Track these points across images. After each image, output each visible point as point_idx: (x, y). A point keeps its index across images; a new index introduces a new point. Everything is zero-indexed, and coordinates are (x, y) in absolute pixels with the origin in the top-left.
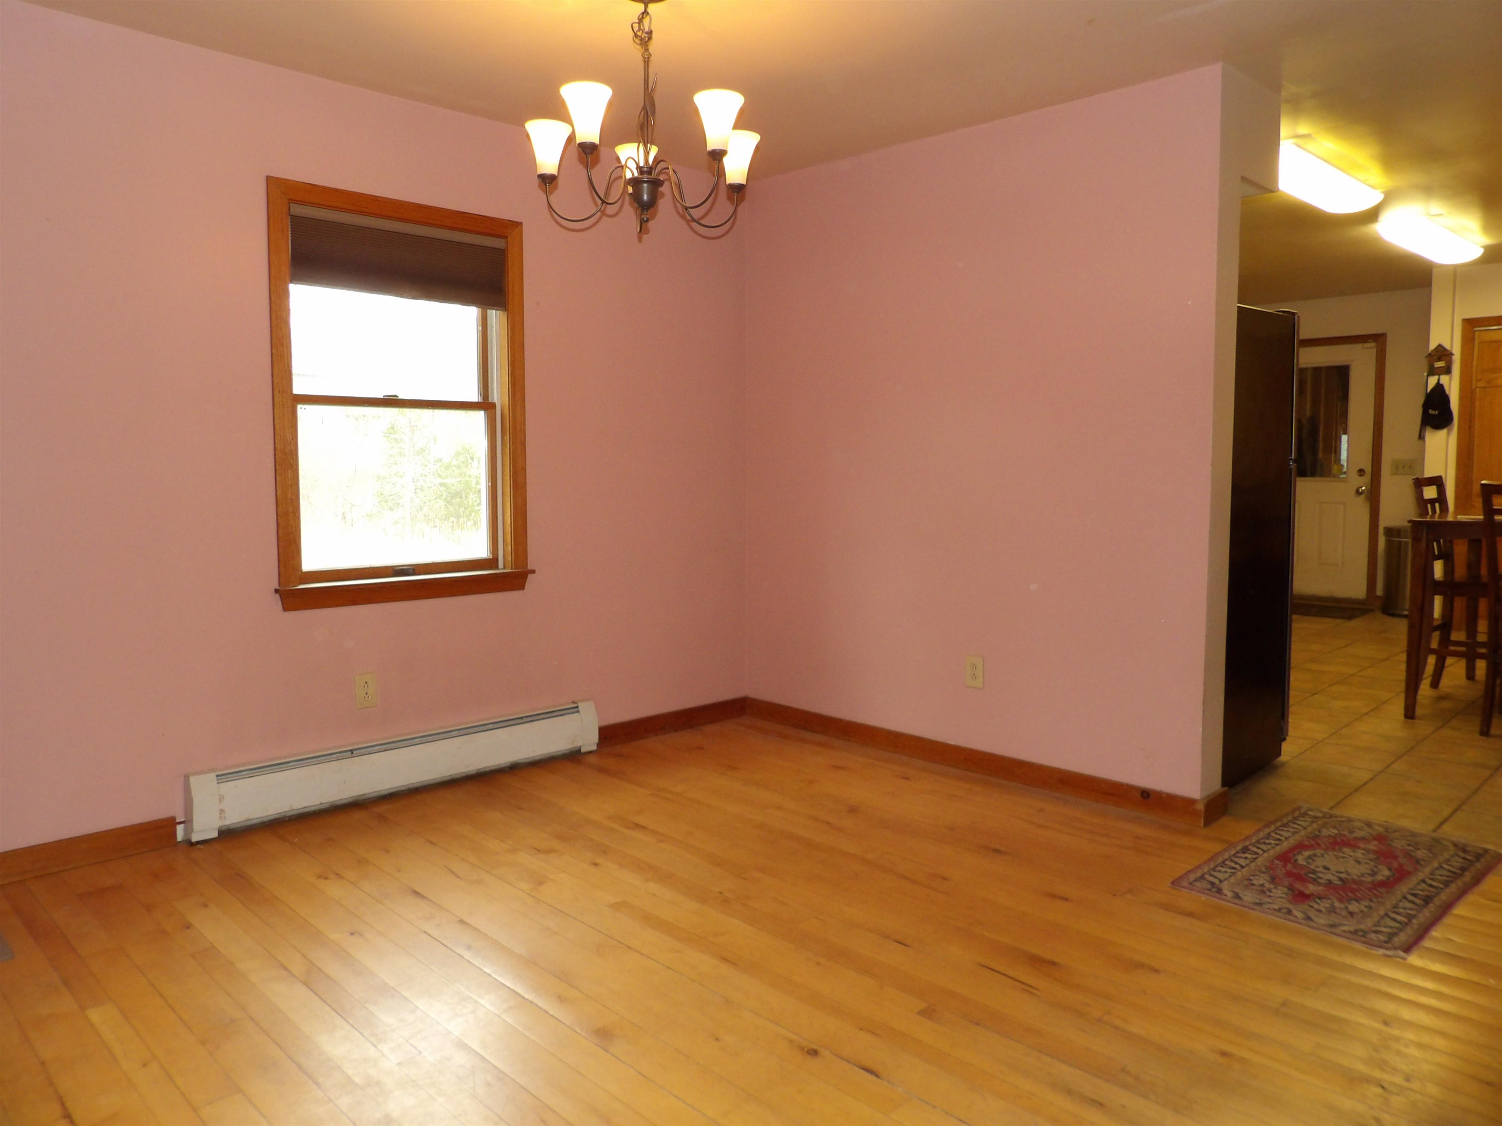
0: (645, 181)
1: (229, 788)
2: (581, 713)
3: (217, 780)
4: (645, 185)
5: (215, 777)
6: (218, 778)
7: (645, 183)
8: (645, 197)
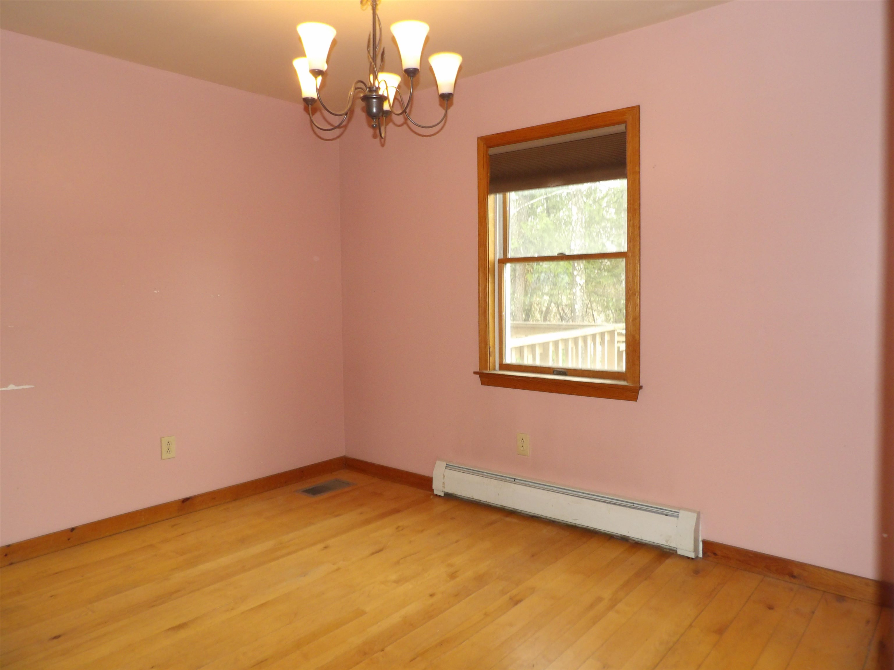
0: (374, 97)
1: (448, 472)
2: (679, 519)
3: (446, 467)
4: (374, 100)
5: (445, 465)
6: (447, 466)
7: (375, 99)
8: (374, 110)
